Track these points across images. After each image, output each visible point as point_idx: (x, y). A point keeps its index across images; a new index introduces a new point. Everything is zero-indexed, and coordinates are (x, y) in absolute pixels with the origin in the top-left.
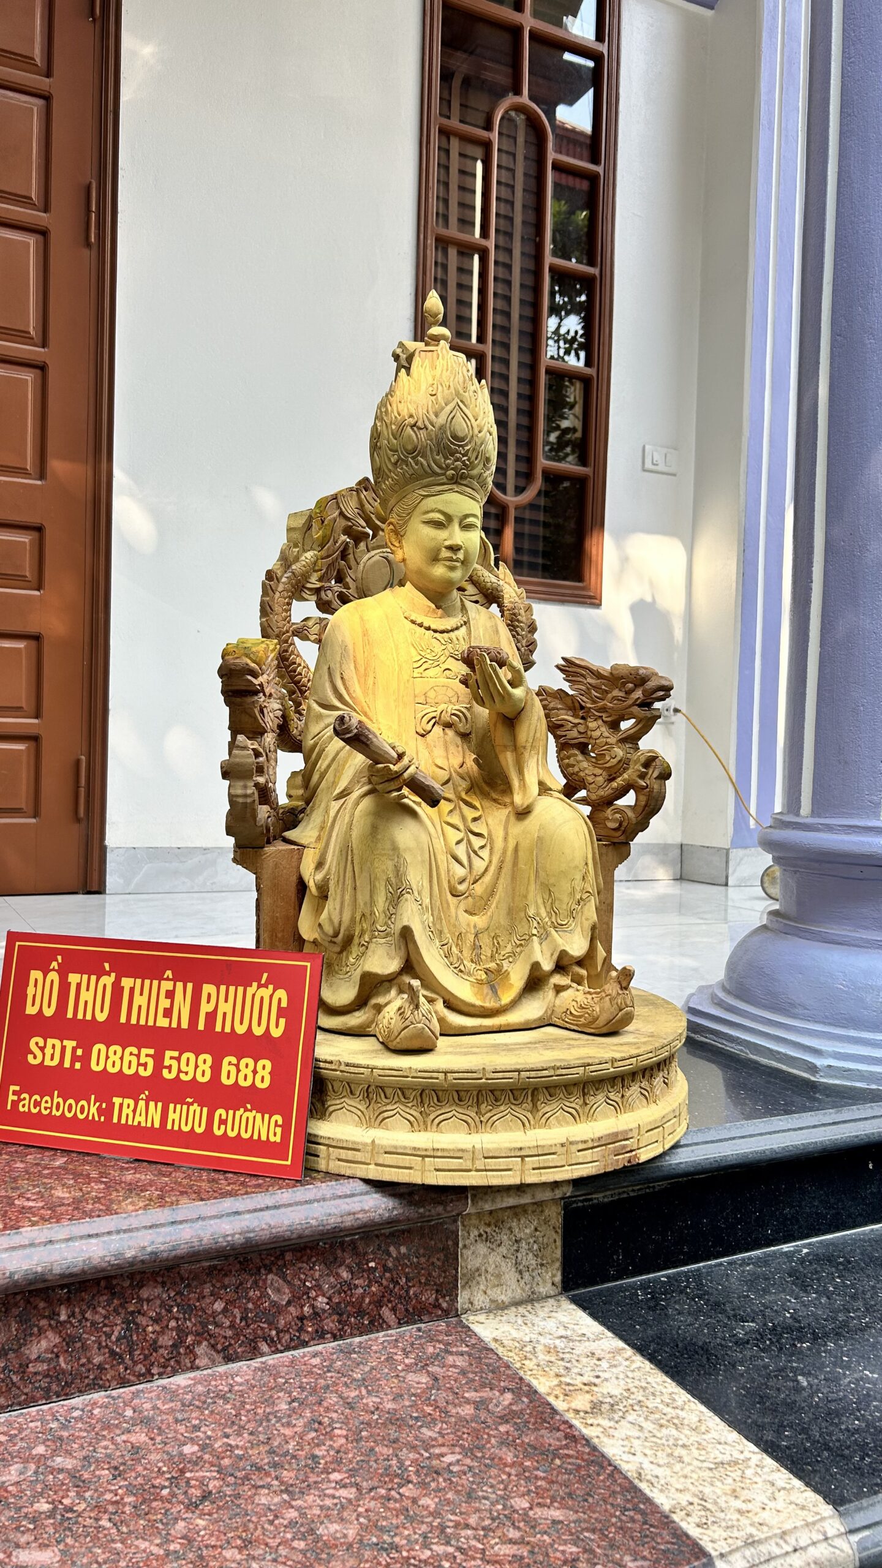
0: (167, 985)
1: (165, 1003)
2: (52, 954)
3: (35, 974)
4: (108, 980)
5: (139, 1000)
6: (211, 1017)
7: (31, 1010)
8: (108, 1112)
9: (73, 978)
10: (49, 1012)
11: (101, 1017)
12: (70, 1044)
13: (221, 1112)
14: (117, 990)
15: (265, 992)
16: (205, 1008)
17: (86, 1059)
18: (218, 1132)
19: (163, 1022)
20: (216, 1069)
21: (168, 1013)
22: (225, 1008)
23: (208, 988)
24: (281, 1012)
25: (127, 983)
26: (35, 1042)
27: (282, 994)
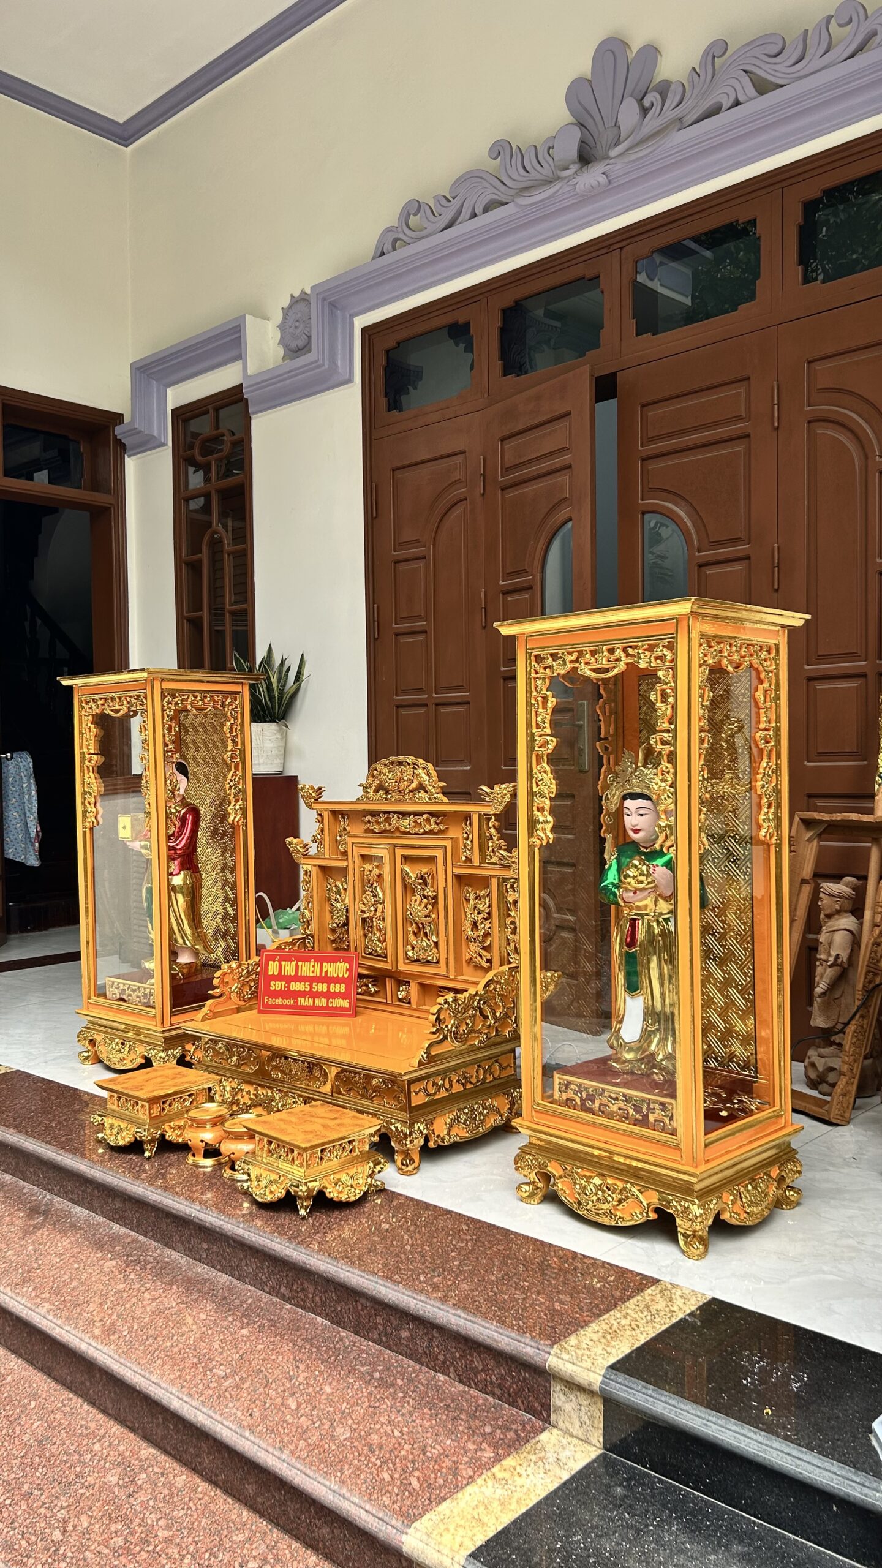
0: (312, 964)
1: (312, 969)
2: (276, 956)
3: (271, 963)
4: (294, 963)
5: (304, 969)
6: (326, 972)
7: (270, 973)
8: (296, 1002)
9: (283, 963)
10: (276, 974)
11: (293, 974)
12: (283, 983)
13: (330, 1000)
14: (297, 966)
15: (342, 964)
16: (324, 970)
17: (289, 987)
18: (330, 1005)
19: (312, 975)
20: (329, 987)
21: (313, 972)
22: (330, 969)
23: (325, 964)
24: (347, 970)
25: (300, 964)
26: (272, 983)
27: (347, 965)
